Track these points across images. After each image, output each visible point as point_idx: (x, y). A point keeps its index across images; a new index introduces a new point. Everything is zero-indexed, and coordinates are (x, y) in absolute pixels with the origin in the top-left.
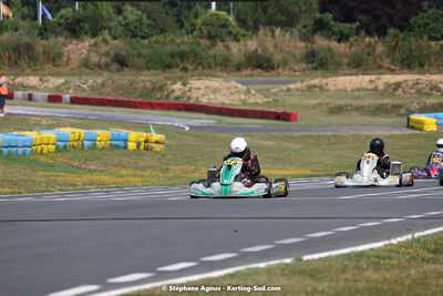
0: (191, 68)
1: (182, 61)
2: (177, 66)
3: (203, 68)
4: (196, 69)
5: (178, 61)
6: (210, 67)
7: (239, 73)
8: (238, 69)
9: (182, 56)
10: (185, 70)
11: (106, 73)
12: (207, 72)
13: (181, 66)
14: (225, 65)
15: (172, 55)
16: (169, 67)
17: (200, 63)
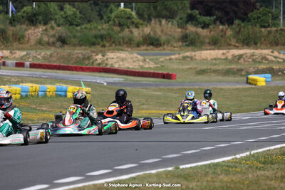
0: (107, 45)
1: (102, 40)
2: (99, 44)
3: (116, 45)
4: (111, 45)
5: (100, 40)
6: (120, 44)
7: (139, 48)
8: (138, 46)
9: (102, 37)
10: (104, 46)
11: (53, 48)
12: (117, 47)
13: (101, 44)
14: (130, 43)
15: (96, 37)
16: (94, 44)
17: (114, 42)
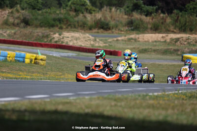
0: (64, 27)
1: (60, 23)
2: (57, 26)
3: (71, 27)
4: (67, 28)
5: (58, 23)
6: (75, 27)
7: (91, 31)
8: (90, 29)
9: (60, 20)
10: (61, 28)
11: (17, 28)
12: (73, 29)
13: (59, 26)
14: (83, 27)
15: (54, 20)
16: (53, 26)
17: (70, 25)
